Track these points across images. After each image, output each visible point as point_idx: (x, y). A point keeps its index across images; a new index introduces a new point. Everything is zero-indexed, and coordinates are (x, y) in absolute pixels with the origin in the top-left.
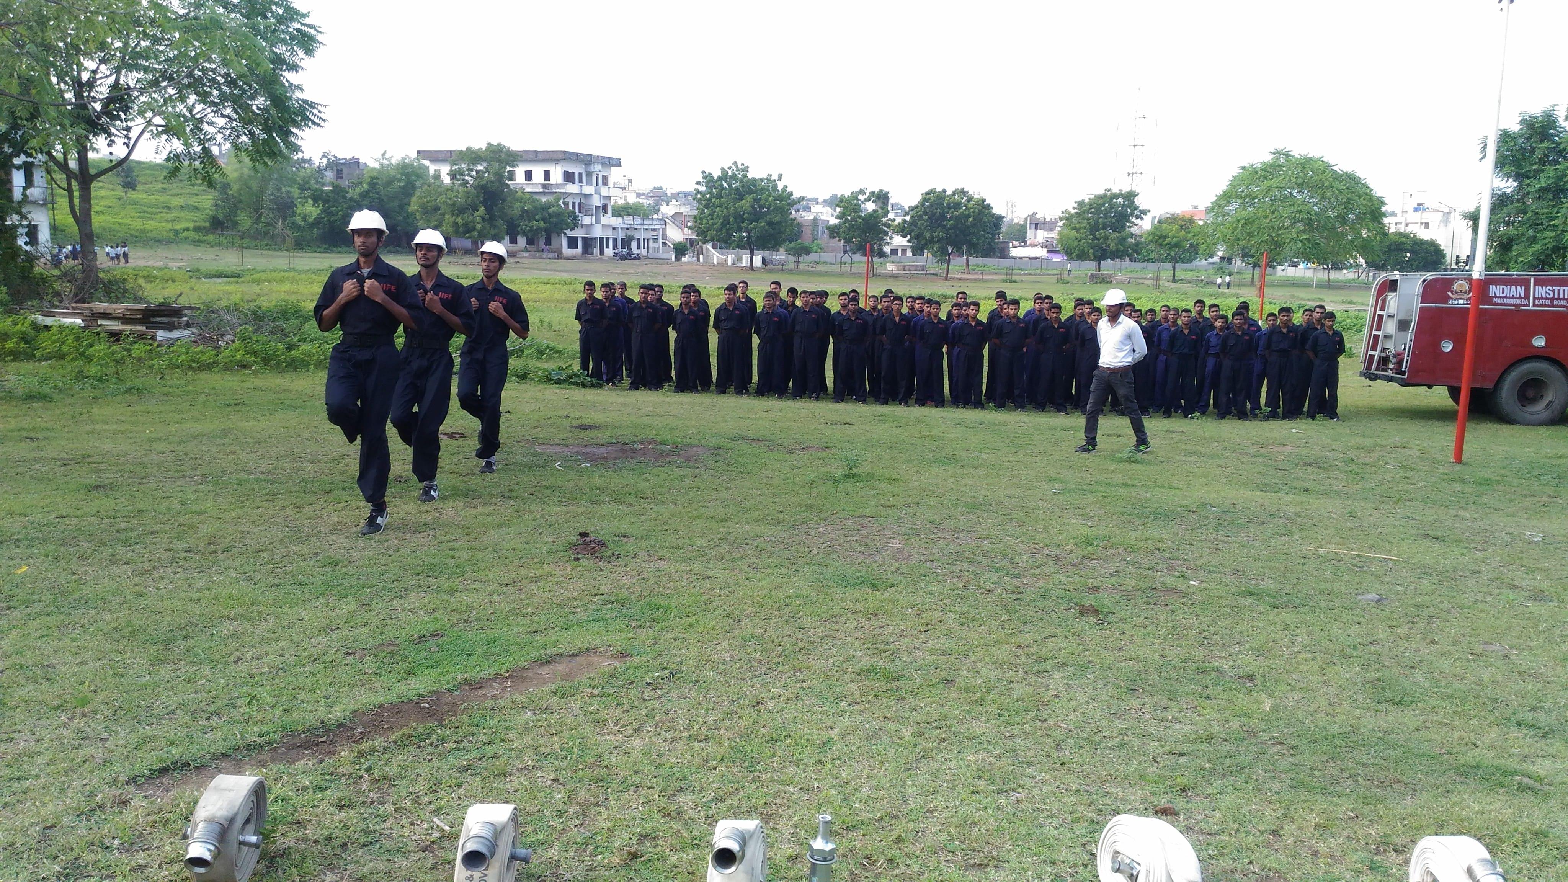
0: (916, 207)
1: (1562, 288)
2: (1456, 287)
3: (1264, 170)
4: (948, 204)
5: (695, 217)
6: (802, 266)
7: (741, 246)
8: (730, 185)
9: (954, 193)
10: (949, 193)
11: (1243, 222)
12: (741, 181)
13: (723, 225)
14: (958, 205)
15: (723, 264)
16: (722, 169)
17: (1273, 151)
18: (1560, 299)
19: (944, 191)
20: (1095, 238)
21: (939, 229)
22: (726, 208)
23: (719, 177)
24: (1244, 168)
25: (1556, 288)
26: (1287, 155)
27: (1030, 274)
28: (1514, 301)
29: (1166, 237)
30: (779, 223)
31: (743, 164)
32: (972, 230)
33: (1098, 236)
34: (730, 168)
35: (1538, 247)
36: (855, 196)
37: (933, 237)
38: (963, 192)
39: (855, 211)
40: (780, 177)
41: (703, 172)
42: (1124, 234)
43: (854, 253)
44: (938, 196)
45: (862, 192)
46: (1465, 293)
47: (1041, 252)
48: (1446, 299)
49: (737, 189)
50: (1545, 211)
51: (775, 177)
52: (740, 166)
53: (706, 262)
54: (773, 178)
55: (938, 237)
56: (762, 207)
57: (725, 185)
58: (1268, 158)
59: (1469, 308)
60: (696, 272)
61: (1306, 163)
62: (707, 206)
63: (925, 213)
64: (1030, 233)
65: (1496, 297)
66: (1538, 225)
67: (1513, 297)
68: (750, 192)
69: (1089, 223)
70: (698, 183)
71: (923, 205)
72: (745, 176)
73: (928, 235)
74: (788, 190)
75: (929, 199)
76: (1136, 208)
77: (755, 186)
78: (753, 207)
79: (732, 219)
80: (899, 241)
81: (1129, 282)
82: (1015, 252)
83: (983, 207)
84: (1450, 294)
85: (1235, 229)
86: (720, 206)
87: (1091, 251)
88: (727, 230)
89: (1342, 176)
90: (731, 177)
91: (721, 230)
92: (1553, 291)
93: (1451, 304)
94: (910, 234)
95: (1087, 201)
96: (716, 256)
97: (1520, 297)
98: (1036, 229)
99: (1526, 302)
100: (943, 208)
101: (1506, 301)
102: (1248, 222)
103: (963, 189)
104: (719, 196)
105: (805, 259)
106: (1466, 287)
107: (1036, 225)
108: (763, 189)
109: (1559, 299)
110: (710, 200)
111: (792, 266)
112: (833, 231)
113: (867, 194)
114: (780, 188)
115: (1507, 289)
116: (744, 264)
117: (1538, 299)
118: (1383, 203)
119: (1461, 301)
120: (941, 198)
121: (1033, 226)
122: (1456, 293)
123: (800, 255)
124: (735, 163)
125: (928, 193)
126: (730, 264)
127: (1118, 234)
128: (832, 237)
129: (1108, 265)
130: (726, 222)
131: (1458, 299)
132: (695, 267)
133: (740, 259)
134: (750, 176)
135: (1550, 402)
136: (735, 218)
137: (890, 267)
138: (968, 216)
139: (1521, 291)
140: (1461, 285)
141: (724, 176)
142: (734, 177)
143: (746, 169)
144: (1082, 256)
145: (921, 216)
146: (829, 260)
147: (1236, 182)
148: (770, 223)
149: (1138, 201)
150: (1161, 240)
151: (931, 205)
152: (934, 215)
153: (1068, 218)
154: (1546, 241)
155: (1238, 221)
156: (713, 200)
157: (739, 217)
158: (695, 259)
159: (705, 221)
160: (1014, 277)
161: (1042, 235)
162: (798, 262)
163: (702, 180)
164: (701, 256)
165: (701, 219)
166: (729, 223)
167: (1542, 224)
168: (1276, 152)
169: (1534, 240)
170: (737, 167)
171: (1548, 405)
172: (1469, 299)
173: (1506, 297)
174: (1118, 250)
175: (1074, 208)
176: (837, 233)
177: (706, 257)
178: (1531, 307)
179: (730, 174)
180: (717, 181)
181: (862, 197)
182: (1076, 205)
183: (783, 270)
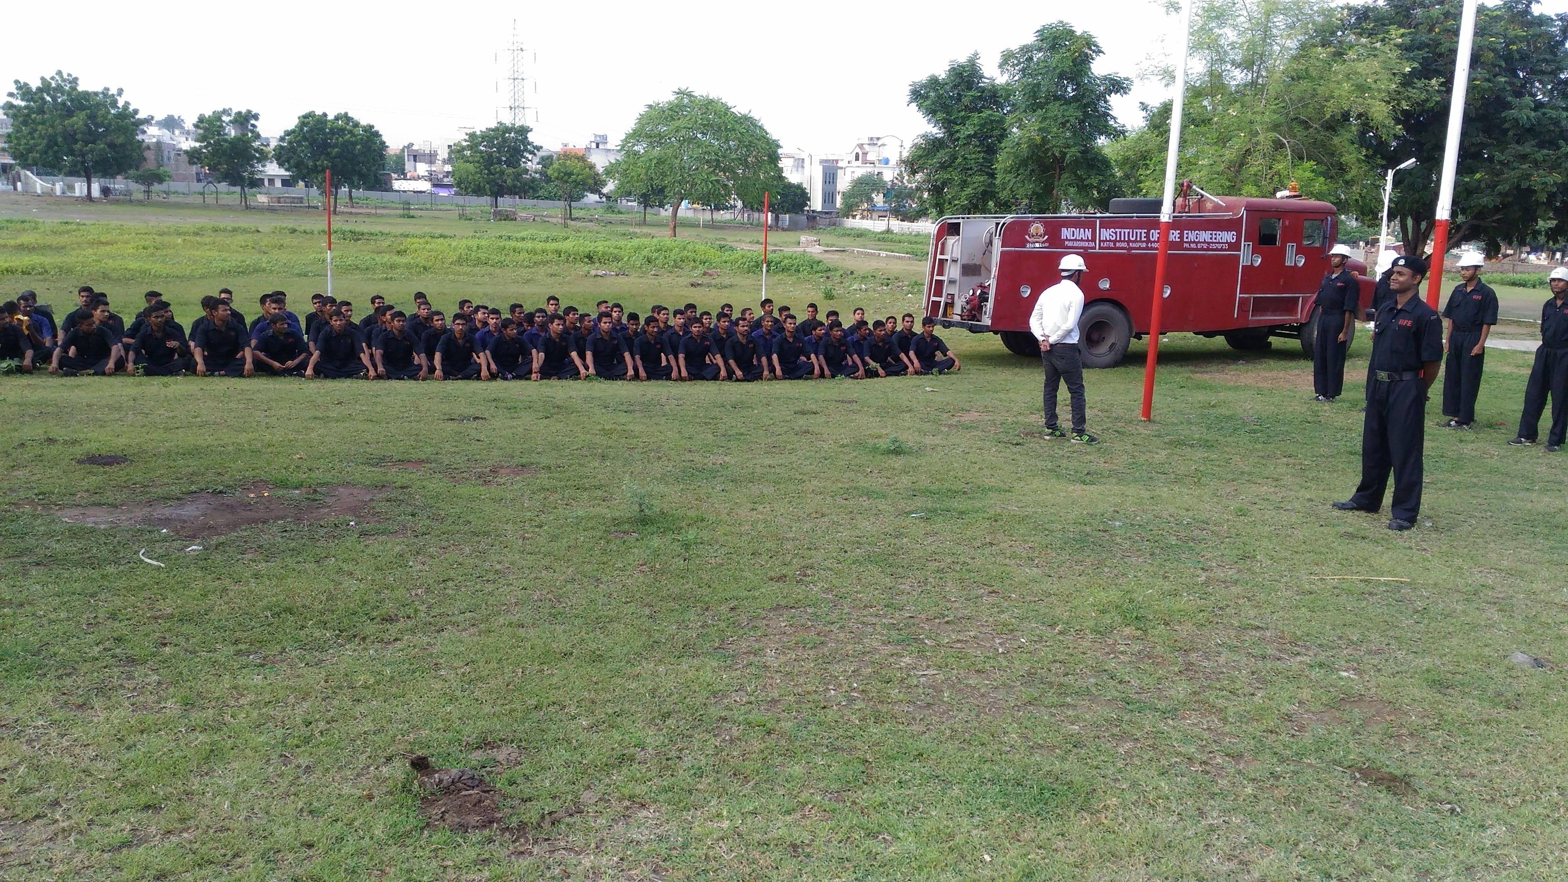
0: (293, 131)
1: (1123, 231)
2: (1032, 230)
3: (671, 109)
4: (331, 130)
5: (9, 136)
6: (153, 196)
7: (73, 173)
8: (54, 98)
9: (337, 118)
10: (331, 117)
11: (655, 161)
12: (69, 94)
13: (49, 147)
14: (342, 130)
15: (50, 194)
16: (43, 79)
17: (677, 91)
18: (1122, 241)
19: (325, 115)
20: (490, 173)
21: (322, 157)
22: (52, 126)
23: (39, 89)
24: (650, 106)
25: (1118, 230)
26: (690, 95)
27: (421, 210)
28: (1082, 244)
29: (570, 174)
30: (123, 145)
31: (69, 75)
32: (361, 159)
33: (493, 171)
34: (53, 78)
35: (969, 191)
36: (217, 116)
37: (316, 166)
38: (346, 117)
39: (219, 134)
40: (120, 92)
41: (17, 82)
42: (519, 170)
43: (219, 182)
44: (318, 120)
45: (225, 112)
46: (1041, 236)
47: (425, 186)
48: (1023, 243)
49: (64, 104)
50: (974, 156)
51: (113, 91)
52: (65, 76)
53: (25, 192)
54: (110, 93)
55: (322, 166)
56: (97, 126)
57: (48, 99)
58: (672, 98)
59: (1156, 255)
60: (16, 203)
61: (709, 105)
62: (25, 123)
63: (305, 138)
64: (409, 165)
65: (1067, 240)
66: (968, 169)
67: (1082, 240)
68: (82, 108)
69: (482, 157)
70: (11, 95)
71: (302, 130)
72: (74, 89)
73: (311, 163)
74: (131, 108)
75: (308, 123)
76: (529, 144)
77: (88, 100)
78: (87, 125)
79: (60, 139)
80: (273, 169)
81: (534, 220)
82: (398, 185)
83: (372, 135)
84: (1027, 237)
85: (649, 168)
86: (43, 123)
87: (487, 186)
88: (56, 152)
89: (741, 118)
90: (55, 89)
91: (46, 153)
92: (1116, 233)
93: (1029, 247)
94: (288, 162)
95: (478, 133)
96: (39, 184)
97: (1088, 240)
98: (415, 161)
99: (1092, 244)
100: (325, 133)
101: (1076, 244)
102: (660, 161)
103: (346, 114)
104: (41, 111)
105: (156, 187)
106: (1042, 230)
107: (415, 157)
108: (98, 105)
109: (1120, 241)
110: (28, 115)
111: (141, 196)
112: (193, 156)
113: (233, 115)
114: (120, 104)
115: (1077, 231)
116: (77, 193)
117: (1103, 241)
118: (779, 146)
119: (1037, 245)
120: (322, 123)
121: (412, 158)
122: (1033, 236)
123: (150, 185)
124: (59, 73)
125: (305, 117)
126: (58, 192)
127: (514, 170)
128: (191, 163)
129: (506, 203)
130: (52, 142)
131: (1034, 243)
132: (13, 197)
133: (71, 188)
134: (80, 88)
135: (1113, 344)
136: (65, 139)
137: (262, 199)
138: (354, 144)
139: (1089, 233)
140: (1037, 228)
141: (46, 87)
142: (59, 89)
143: (76, 80)
144: (478, 191)
145: (299, 143)
146: (180, 190)
147: (644, 121)
148: (112, 145)
149: (531, 137)
150: (566, 177)
151: (311, 130)
152: (315, 141)
153: (456, 152)
154: (976, 185)
155: (651, 160)
156: (33, 116)
157: (71, 137)
158: (12, 187)
159: (23, 141)
160: (412, 213)
161: (422, 168)
162: (148, 192)
163: (15, 92)
164: (19, 184)
165: (17, 138)
166: (56, 144)
167: (971, 169)
168: (680, 92)
169: (964, 184)
170: (62, 77)
171: (1111, 347)
172: (1044, 242)
173: (1076, 240)
174: (515, 186)
175: (466, 140)
176: (198, 159)
177: (26, 185)
178: (1097, 250)
179: (53, 85)
180: (35, 93)
181: (225, 118)
182: (467, 137)
183: (131, 201)
